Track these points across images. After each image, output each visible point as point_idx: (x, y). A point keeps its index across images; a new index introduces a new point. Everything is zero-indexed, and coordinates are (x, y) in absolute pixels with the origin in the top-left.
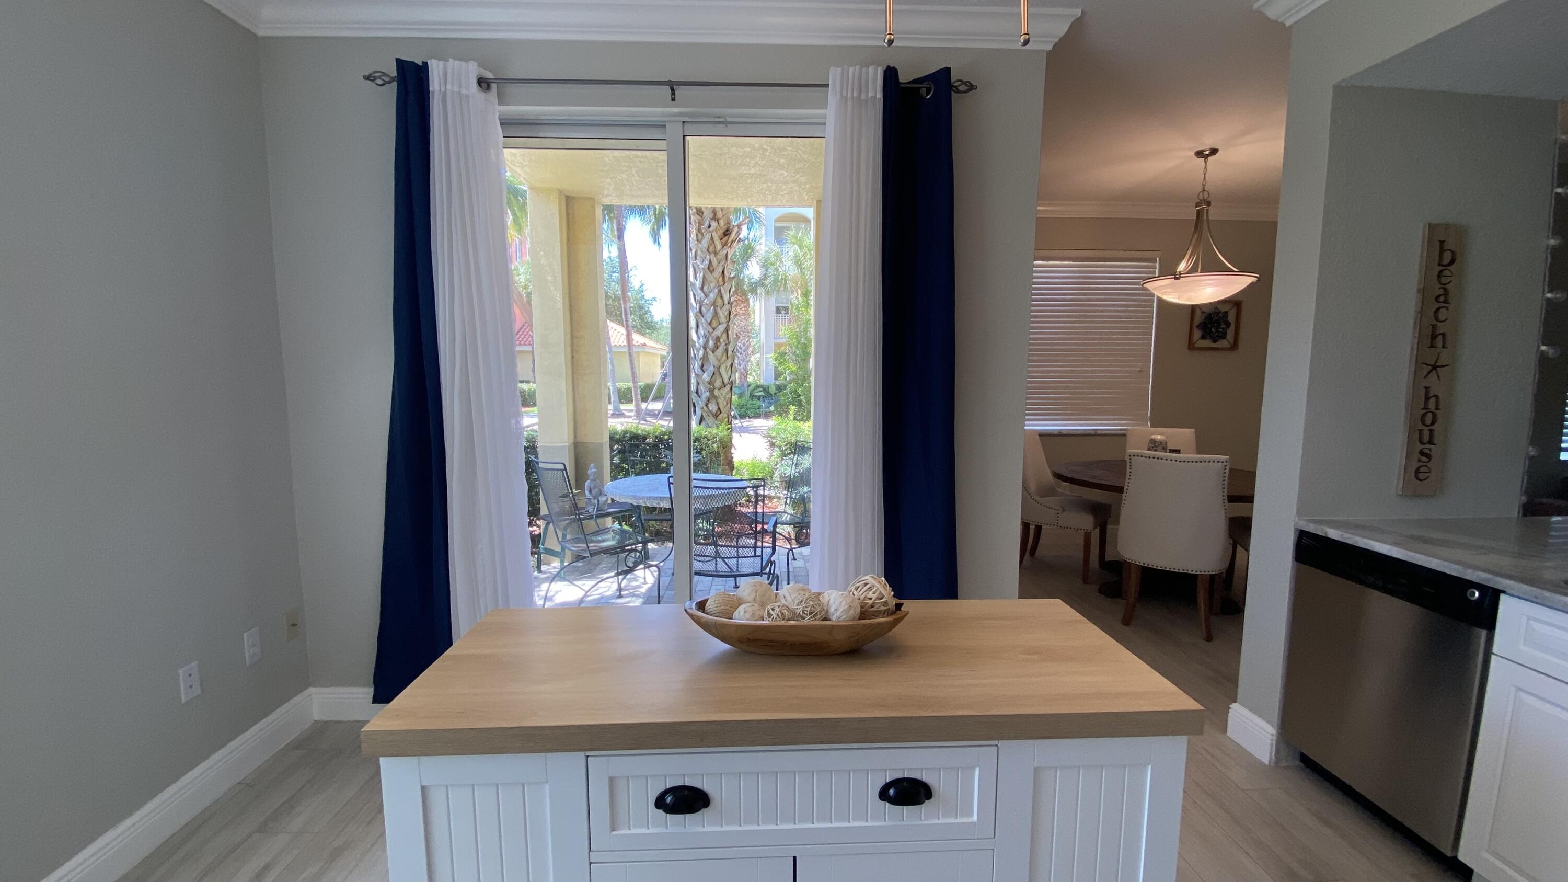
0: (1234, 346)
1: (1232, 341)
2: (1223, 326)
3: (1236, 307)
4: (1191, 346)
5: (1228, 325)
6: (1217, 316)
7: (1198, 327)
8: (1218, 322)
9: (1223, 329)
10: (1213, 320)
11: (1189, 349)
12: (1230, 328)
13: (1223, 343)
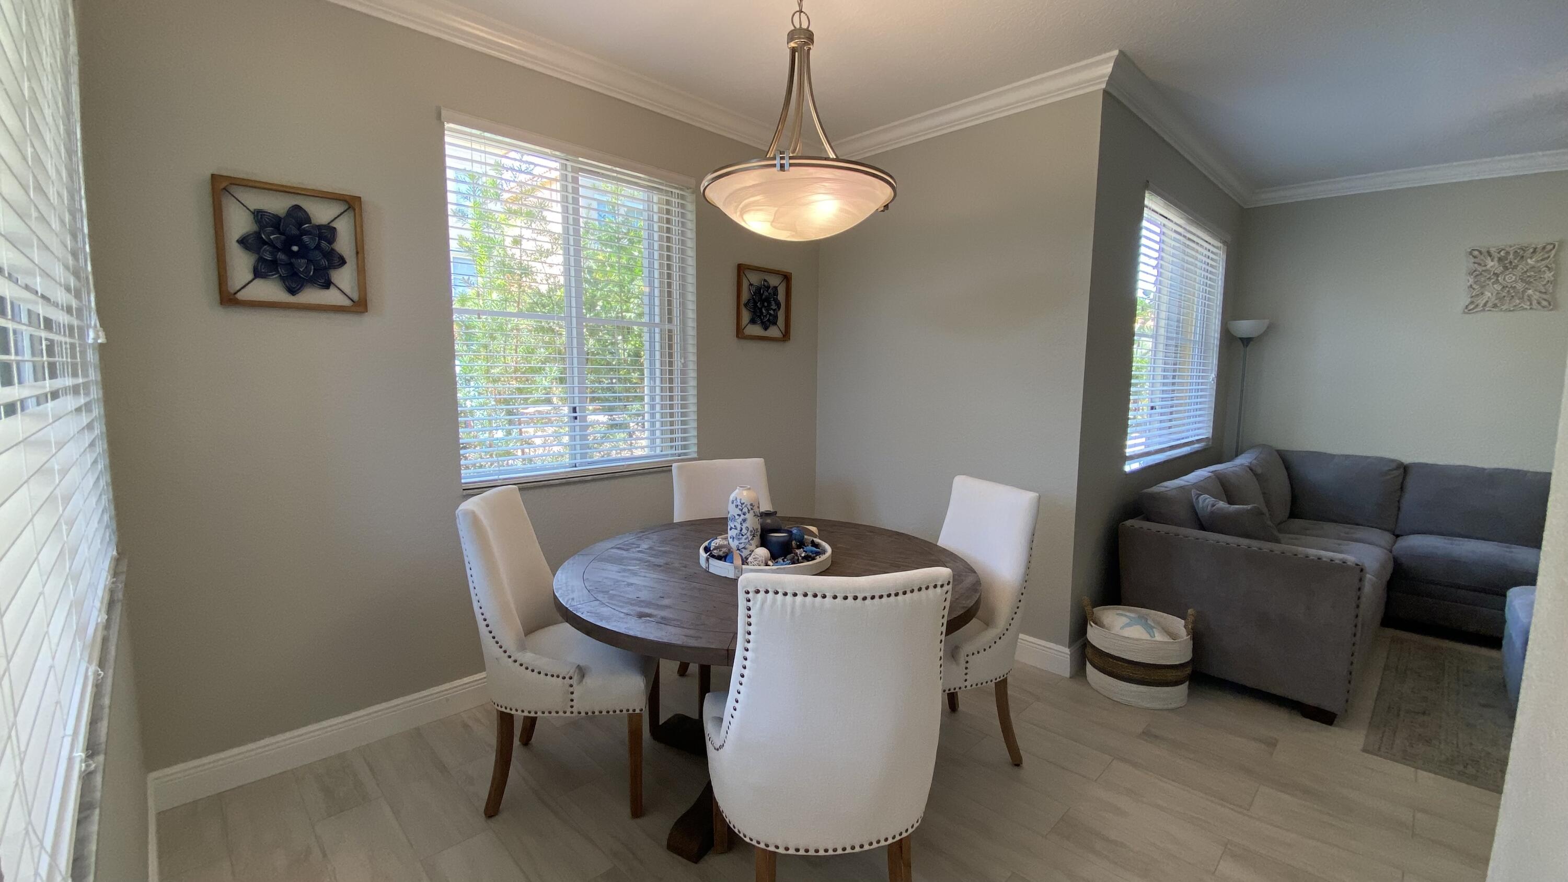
0: (786, 336)
1: (783, 329)
2: (774, 307)
3: (785, 280)
4: (740, 333)
5: (778, 305)
6: (767, 291)
7: (746, 305)
8: (767, 300)
9: (774, 310)
10: (764, 297)
11: (737, 336)
12: (781, 310)
13: (774, 332)
